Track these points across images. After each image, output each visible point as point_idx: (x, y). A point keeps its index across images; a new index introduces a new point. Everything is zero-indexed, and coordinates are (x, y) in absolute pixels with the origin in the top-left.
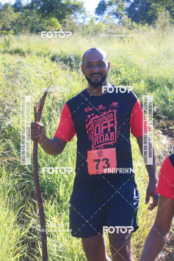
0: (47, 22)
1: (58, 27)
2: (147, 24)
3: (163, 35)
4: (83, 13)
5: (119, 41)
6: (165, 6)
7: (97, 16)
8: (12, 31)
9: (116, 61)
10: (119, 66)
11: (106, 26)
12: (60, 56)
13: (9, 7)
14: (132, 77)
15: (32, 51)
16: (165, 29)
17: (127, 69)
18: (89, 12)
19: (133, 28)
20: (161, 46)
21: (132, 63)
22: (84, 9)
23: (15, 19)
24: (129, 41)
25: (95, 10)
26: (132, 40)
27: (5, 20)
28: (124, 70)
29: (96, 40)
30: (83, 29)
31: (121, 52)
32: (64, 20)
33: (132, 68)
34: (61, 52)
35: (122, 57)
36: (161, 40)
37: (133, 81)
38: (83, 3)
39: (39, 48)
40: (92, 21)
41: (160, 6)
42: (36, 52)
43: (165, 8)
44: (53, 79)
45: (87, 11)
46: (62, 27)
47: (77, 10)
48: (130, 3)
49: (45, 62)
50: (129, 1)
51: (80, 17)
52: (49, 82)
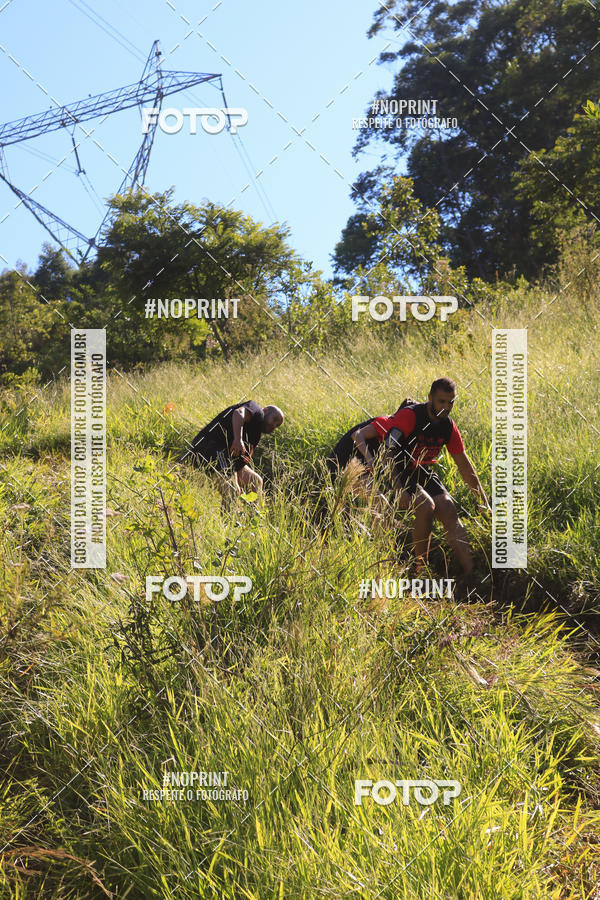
1: (199, 333)
2: (522, 281)
3: (586, 309)
4: (284, 273)
5: (427, 354)
6: (582, 207)
7: (342, 275)
8: (33, 373)
13: (20, 285)
16: (591, 286)
18: (309, 265)
19: (476, 302)
20: (582, 351)
21: (481, 428)
22: (288, 255)
23: (45, 326)
24: (461, 351)
25: (334, 253)
27: (9, 335)
29: (342, 362)
30: (292, 330)
33: (480, 447)
36: (581, 329)
38: (280, 237)
40: (320, 295)
41: (565, 208)
43: (582, 211)
44: (176, 528)
45: (299, 263)
46: (215, 330)
47: (263, 263)
48: (460, 210)
49: (141, 469)
50: (453, 206)
51: (276, 287)
52: (163, 540)
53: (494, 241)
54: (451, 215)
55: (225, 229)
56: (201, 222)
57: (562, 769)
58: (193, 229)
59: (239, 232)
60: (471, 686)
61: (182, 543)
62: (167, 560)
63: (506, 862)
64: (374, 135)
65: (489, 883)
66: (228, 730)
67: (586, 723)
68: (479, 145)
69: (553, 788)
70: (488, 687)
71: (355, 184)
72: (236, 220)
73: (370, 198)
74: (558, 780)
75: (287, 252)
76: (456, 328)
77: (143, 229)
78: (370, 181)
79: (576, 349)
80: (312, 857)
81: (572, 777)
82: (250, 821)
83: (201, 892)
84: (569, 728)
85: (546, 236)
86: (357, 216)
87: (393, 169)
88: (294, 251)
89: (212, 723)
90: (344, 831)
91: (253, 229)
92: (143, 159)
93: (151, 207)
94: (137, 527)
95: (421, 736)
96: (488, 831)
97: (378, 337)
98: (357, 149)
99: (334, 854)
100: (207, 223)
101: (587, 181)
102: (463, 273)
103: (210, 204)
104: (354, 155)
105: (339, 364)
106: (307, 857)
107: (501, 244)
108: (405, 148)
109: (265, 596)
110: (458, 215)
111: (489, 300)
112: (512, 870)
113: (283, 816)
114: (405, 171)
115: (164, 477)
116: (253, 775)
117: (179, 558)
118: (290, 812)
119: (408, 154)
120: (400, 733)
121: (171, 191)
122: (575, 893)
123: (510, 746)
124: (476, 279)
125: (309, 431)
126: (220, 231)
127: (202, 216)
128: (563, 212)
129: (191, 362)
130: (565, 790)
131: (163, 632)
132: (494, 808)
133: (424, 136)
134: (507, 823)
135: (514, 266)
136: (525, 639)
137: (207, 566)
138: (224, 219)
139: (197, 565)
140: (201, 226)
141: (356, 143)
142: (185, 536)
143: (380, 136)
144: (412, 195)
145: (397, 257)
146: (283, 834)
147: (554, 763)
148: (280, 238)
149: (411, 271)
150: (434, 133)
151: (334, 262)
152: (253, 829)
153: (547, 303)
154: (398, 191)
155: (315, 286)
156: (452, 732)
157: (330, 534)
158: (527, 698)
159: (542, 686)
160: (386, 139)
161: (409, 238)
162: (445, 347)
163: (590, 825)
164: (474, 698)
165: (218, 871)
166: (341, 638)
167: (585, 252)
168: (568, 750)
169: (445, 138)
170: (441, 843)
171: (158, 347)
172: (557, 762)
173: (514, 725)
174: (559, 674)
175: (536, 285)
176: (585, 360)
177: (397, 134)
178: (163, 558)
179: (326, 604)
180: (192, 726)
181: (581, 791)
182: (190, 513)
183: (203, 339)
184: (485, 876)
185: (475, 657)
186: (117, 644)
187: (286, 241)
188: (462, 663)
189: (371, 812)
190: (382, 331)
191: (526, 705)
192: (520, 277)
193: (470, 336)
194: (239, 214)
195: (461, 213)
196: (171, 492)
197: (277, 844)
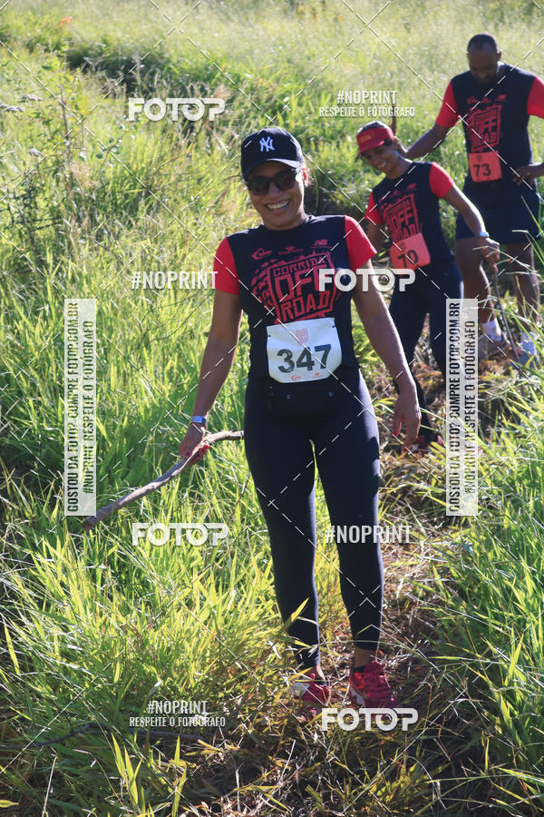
5: (285, 12)
9: (272, 71)
10: (279, 91)
12: (100, 54)
14: (320, 125)
15: (14, 35)
17: (305, 99)
20: (412, 30)
21: (323, 80)
24: (314, 13)
26: (323, 10)
28: (294, 104)
29: (214, 6)
31: (289, 46)
33: (319, 96)
34: (105, 42)
35: (289, 61)
36: (414, 11)
37: (321, 138)
39: (37, 26)
42: (27, 40)
44: (70, 122)
49: (46, 68)
52: (57, 131)
61: (73, 134)
79: (407, 27)
94: (38, 117)
109: (134, 189)
113: (131, 366)
115: (65, 77)
117: (69, 147)
131: (47, 206)
137: (91, 157)
139: (82, 154)
142: (76, 129)
162: (301, 8)
176: (414, 37)
178: (56, 144)
182: (83, 112)
186: (9, 209)
197: (126, 387)
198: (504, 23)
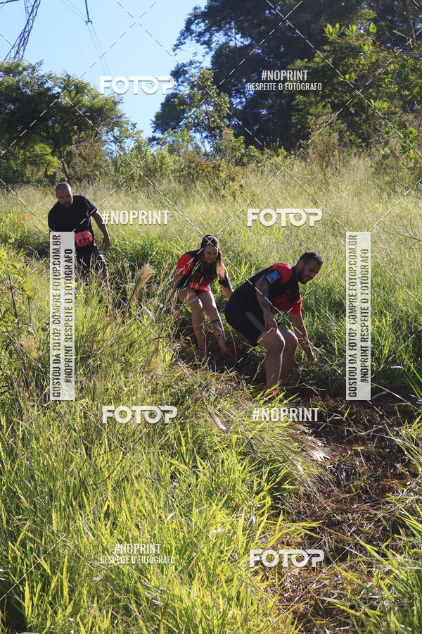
0: (24, 154)
1: (52, 166)
2: (282, 151)
3: (325, 175)
4: (116, 129)
5: (210, 196)
6: (329, 102)
7: (158, 135)
11: (177, 158)
16: (329, 159)
18: (134, 125)
19: (249, 162)
21: (242, 251)
22: (120, 117)
24: (234, 196)
25: (154, 119)
26: (242, 193)
30: (116, 170)
32: (68, 148)
33: (240, 264)
36: (319, 189)
38: (115, 103)
40: (139, 148)
41: (317, 102)
43: (329, 105)
44: (18, 302)
45: (128, 124)
46: (63, 165)
47: (102, 121)
48: (245, 96)
50: (241, 93)
51: (109, 139)
52: (9, 310)
53: (267, 121)
54: (239, 100)
55: (76, 94)
56: (60, 87)
57: (273, 493)
58: (54, 92)
59: (87, 97)
60: (215, 430)
61: (21, 313)
62: (10, 324)
63: (225, 553)
64: (190, 37)
65: (212, 567)
66: (41, 447)
67: (292, 463)
68: (263, 52)
69: (265, 505)
70: (227, 432)
71: (173, 71)
72: (86, 88)
73: (183, 82)
74: (269, 499)
75: (119, 114)
76: (233, 180)
77: (18, 88)
78: (183, 70)
80: (90, 540)
81: (279, 499)
82: (49, 512)
83: (10, 559)
84: (279, 465)
85: (303, 120)
86: (172, 94)
87: (201, 63)
88: (124, 114)
89: (30, 441)
90: (114, 524)
91: (97, 96)
92: (24, 38)
93: (25, 73)
95: (177, 463)
96: (215, 531)
97: (177, 180)
98: (177, 46)
99: (106, 538)
100: (64, 89)
101: (335, 84)
102: (242, 141)
103: (67, 75)
104: (174, 50)
105: (148, 197)
106: (87, 540)
107: (271, 123)
108: (211, 49)
110: (244, 100)
111: (258, 162)
112: (229, 559)
113: (73, 510)
114: (209, 66)
115: (13, 265)
116: (55, 480)
117: (18, 323)
118: (78, 508)
119: (212, 53)
120: (161, 458)
121: (40, 63)
122: (272, 579)
123: (237, 474)
124: (251, 147)
125: (122, 242)
126: (73, 95)
127: (62, 83)
128: (316, 105)
129: (45, 187)
130: (273, 507)
131: (3, 375)
132: (221, 516)
133: (224, 41)
134: (228, 527)
135: (278, 140)
136: (257, 401)
137: (38, 331)
138: (77, 87)
139: (30, 329)
140: (60, 90)
141: (176, 42)
142: (24, 308)
143: (194, 39)
144: (211, 83)
145: (198, 126)
146: (71, 523)
147: (266, 488)
148: (115, 105)
149: (206, 137)
150: (232, 40)
151: (153, 125)
152: (50, 517)
153: (298, 167)
154: (203, 78)
155: (136, 140)
156: (198, 462)
157: (127, 315)
158: (253, 441)
159: (265, 435)
160: (198, 41)
161: (207, 113)
162: (223, 192)
163: (287, 533)
164: (216, 439)
165: (23, 545)
166: (126, 390)
167: (328, 134)
168: (277, 480)
169: (239, 44)
170: (181, 537)
171: (22, 174)
172: (269, 487)
173: (241, 459)
174: (277, 427)
175: (291, 154)
177: (206, 39)
178: (6, 322)
179: (119, 365)
180: (15, 443)
181: (284, 509)
182: (28, 292)
183: (54, 170)
184: (209, 563)
185: (219, 410)
187: (119, 107)
188: (210, 414)
189: (134, 513)
190: (180, 176)
191: (252, 446)
192: (281, 148)
193: (241, 186)
194: (87, 84)
195: (246, 99)
196: (16, 276)
197: (67, 530)
198: (396, 192)
